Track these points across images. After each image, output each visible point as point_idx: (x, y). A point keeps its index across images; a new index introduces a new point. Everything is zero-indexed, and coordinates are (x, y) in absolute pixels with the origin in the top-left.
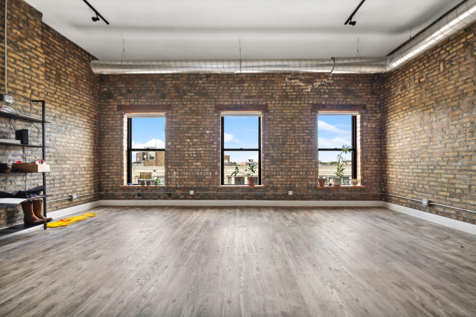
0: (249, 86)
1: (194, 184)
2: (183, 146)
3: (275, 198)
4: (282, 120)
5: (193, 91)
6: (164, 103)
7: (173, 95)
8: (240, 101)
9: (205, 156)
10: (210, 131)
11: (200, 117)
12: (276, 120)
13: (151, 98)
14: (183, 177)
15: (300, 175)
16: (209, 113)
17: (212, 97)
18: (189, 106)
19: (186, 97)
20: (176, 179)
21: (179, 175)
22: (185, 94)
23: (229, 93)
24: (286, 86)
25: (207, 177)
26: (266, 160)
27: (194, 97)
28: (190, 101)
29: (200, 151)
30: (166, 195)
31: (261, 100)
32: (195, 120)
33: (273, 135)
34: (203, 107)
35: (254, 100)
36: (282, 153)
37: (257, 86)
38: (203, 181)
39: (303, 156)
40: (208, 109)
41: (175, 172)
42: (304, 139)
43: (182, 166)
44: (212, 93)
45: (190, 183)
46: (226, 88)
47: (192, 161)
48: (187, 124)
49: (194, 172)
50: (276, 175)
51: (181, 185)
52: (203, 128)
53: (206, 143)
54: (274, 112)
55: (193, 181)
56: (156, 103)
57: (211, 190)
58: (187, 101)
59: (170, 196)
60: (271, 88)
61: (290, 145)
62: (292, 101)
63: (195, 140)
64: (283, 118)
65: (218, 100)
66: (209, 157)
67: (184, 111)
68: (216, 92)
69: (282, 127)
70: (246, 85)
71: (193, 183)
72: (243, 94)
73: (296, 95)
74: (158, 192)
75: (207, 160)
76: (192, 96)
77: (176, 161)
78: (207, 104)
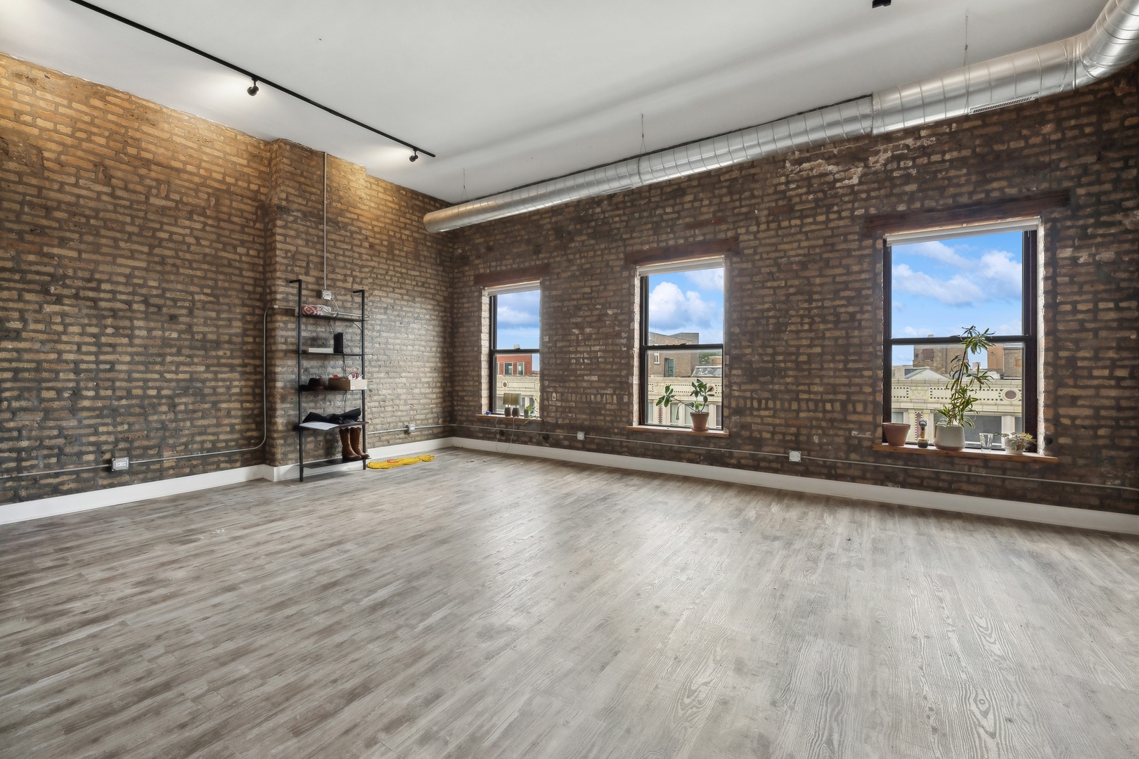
0: (695, 200)
1: (586, 420)
2: (568, 343)
3: (756, 465)
4: (774, 269)
5: (585, 232)
6: (538, 262)
7: (553, 244)
8: (675, 238)
9: (605, 363)
10: (615, 311)
11: (597, 283)
12: (759, 273)
13: (519, 255)
14: (567, 404)
15: (825, 411)
16: (612, 272)
17: (618, 237)
18: (578, 261)
19: (573, 245)
20: (557, 407)
21: (562, 400)
22: (572, 240)
23: (652, 223)
24: (788, 183)
25: (608, 406)
26: (734, 372)
27: (586, 243)
28: (580, 252)
29: (596, 352)
30: (541, 438)
31: (724, 227)
32: (587, 290)
33: (752, 311)
34: (602, 261)
35: (705, 230)
36: (775, 354)
37: (714, 197)
38: (601, 415)
39: (833, 361)
40: (611, 263)
41: (554, 395)
42: (837, 315)
43: (565, 382)
44: (618, 229)
45: (578, 416)
46: (645, 214)
47: (582, 372)
48: (574, 300)
49: (587, 394)
50: (759, 409)
51: (564, 419)
52: (603, 304)
53: (607, 336)
54: (755, 253)
55: (584, 413)
56: (527, 264)
57: (616, 434)
58: (575, 254)
59: (546, 440)
60: (747, 194)
61: (797, 332)
62: (802, 217)
63: (588, 330)
64: (778, 265)
65: (631, 242)
66: (612, 363)
67: (569, 274)
68: (626, 226)
69: (774, 288)
70: (689, 198)
71: (584, 416)
72: (681, 222)
73: (816, 200)
74: (529, 431)
75: (608, 370)
76: (583, 241)
77: (556, 372)
78: (610, 253)
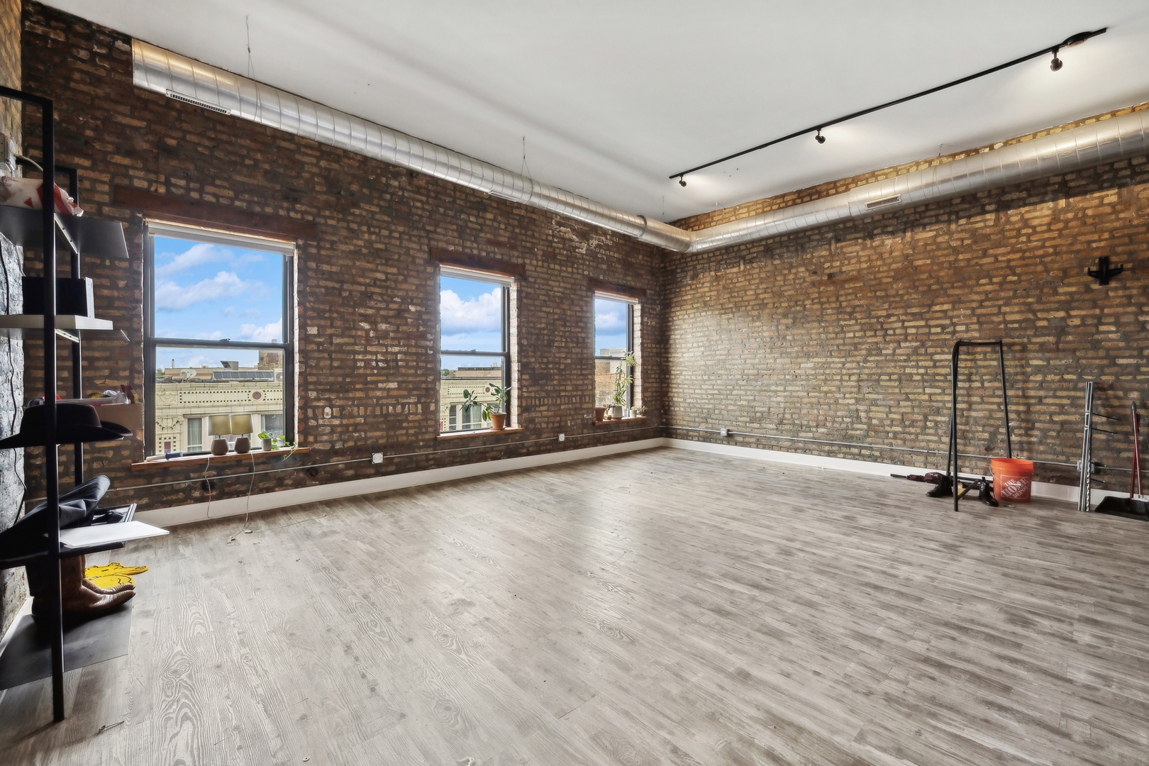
0: (494, 220)
1: (382, 437)
2: (351, 340)
3: (538, 451)
4: (547, 299)
5: (375, 201)
6: (292, 214)
7: (323, 198)
8: (478, 248)
9: (407, 367)
10: (419, 308)
11: (394, 270)
12: (538, 299)
14: (352, 421)
15: (573, 403)
16: (413, 262)
17: (420, 225)
18: (366, 236)
19: (357, 212)
20: (333, 427)
21: (342, 417)
22: (356, 205)
23: (457, 225)
24: (553, 236)
25: (411, 418)
26: (524, 377)
27: (377, 217)
28: (369, 227)
29: (396, 354)
30: (302, 475)
31: (516, 253)
32: (381, 276)
33: (535, 328)
34: (400, 246)
35: (503, 251)
36: (548, 363)
37: (509, 224)
38: (403, 428)
39: (576, 369)
40: (412, 252)
41: (328, 410)
42: (577, 338)
43: (347, 391)
44: (421, 216)
45: (369, 434)
46: (451, 213)
47: (375, 378)
48: (360, 284)
49: (382, 405)
50: (540, 406)
51: (345, 441)
52: (403, 298)
53: (409, 336)
54: (535, 283)
55: (377, 429)
56: (269, 210)
57: (420, 448)
58: (360, 224)
59: (314, 476)
60: (529, 233)
61: (559, 347)
62: (561, 265)
63: (383, 326)
64: (548, 296)
65: (436, 236)
66: (417, 368)
67: (352, 248)
68: (430, 217)
69: (548, 313)
70: (490, 216)
71: (378, 434)
72: (483, 235)
73: (567, 256)
74: (279, 470)
75: (411, 375)
76: (373, 213)
77: (331, 379)
78: (410, 240)
